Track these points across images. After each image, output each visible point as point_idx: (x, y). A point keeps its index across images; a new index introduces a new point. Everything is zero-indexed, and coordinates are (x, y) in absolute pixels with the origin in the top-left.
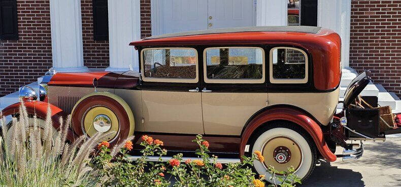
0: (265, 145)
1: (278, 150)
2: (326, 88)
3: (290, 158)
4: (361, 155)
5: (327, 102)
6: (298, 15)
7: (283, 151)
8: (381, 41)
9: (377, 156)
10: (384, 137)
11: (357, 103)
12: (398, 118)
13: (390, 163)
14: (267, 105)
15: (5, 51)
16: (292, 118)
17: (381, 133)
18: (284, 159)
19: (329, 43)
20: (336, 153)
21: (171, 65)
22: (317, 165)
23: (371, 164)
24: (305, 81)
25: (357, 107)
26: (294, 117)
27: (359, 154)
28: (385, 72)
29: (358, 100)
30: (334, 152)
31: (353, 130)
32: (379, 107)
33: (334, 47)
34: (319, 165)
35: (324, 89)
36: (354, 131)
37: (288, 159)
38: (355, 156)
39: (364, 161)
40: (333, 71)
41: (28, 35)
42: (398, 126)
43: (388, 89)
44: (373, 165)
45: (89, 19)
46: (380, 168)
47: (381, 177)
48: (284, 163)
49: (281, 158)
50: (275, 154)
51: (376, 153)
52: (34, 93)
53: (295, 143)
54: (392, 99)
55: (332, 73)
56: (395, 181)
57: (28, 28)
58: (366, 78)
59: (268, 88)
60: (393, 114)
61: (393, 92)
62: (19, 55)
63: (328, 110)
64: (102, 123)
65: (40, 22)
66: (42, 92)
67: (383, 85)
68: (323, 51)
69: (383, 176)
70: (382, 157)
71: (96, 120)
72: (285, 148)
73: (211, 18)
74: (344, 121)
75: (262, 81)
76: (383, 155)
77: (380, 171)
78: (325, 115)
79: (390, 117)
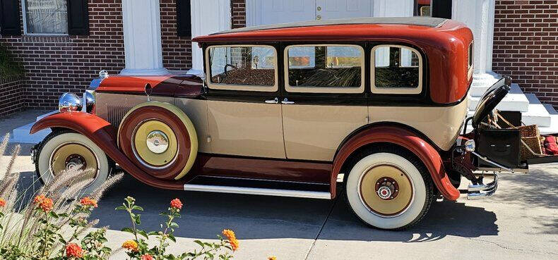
0: (364, 175)
1: (381, 182)
2: (448, 100)
3: (398, 192)
4: (494, 191)
5: (448, 120)
6: (429, 5)
7: (389, 183)
8: (535, 39)
9: (521, 190)
10: (527, 168)
11: (490, 120)
12: (548, 142)
13: (537, 199)
14: (366, 123)
15: (74, 49)
16: (399, 140)
17: (522, 162)
18: (389, 194)
19: (453, 40)
20: (460, 188)
21: (253, 67)
22: (438, 200)
23: (510, 200)
24: (418, 90)
25: (491, 126)
26: (403, 139)
27: (491, 189)
28: (541, 78)
29: (492, 118)
30: (457, 186)
31: (483, 157)
32: (522, 125)
33: (460, 46)
34: (441, 200)
35: (444, 102)
36: (485, 159)
37: (394, 195)
38: (485, 192)
39: (501, 197)
40: (458, 77)
41: (101, 29)
42: (547, 152)
43: (543, 100)
44: (513, 202)
45: (172, 10)
46: (521, 207)
47: (523, 219)
48: (390, 199)
49: (385, 193)
50: (377, 187)
51: (519, 186)
52: (78, 102)
53: (404, 173)
54: (546, 114)
55: (455, 79)
56: (541, 226)
57: (101, 21)
58: (504, 88)
59: (368, 99)
60: (541, 136)
61: (551, 103)
62: (90, 53)
63: (449, 130)
64: (157, 141)
65: (115, 14)
66: (90, 100)
67: (537, 95)
68: (444, 51)
69: (525, 219)
70: (527, 191)
71: (150, 137)
72: (390, 180)
73: (319, 9)
74: (471, 146)
75: (361, 90)
76: (529, 188)
77: (522, 211)
78: (445, 136)
79: (535, 140)
